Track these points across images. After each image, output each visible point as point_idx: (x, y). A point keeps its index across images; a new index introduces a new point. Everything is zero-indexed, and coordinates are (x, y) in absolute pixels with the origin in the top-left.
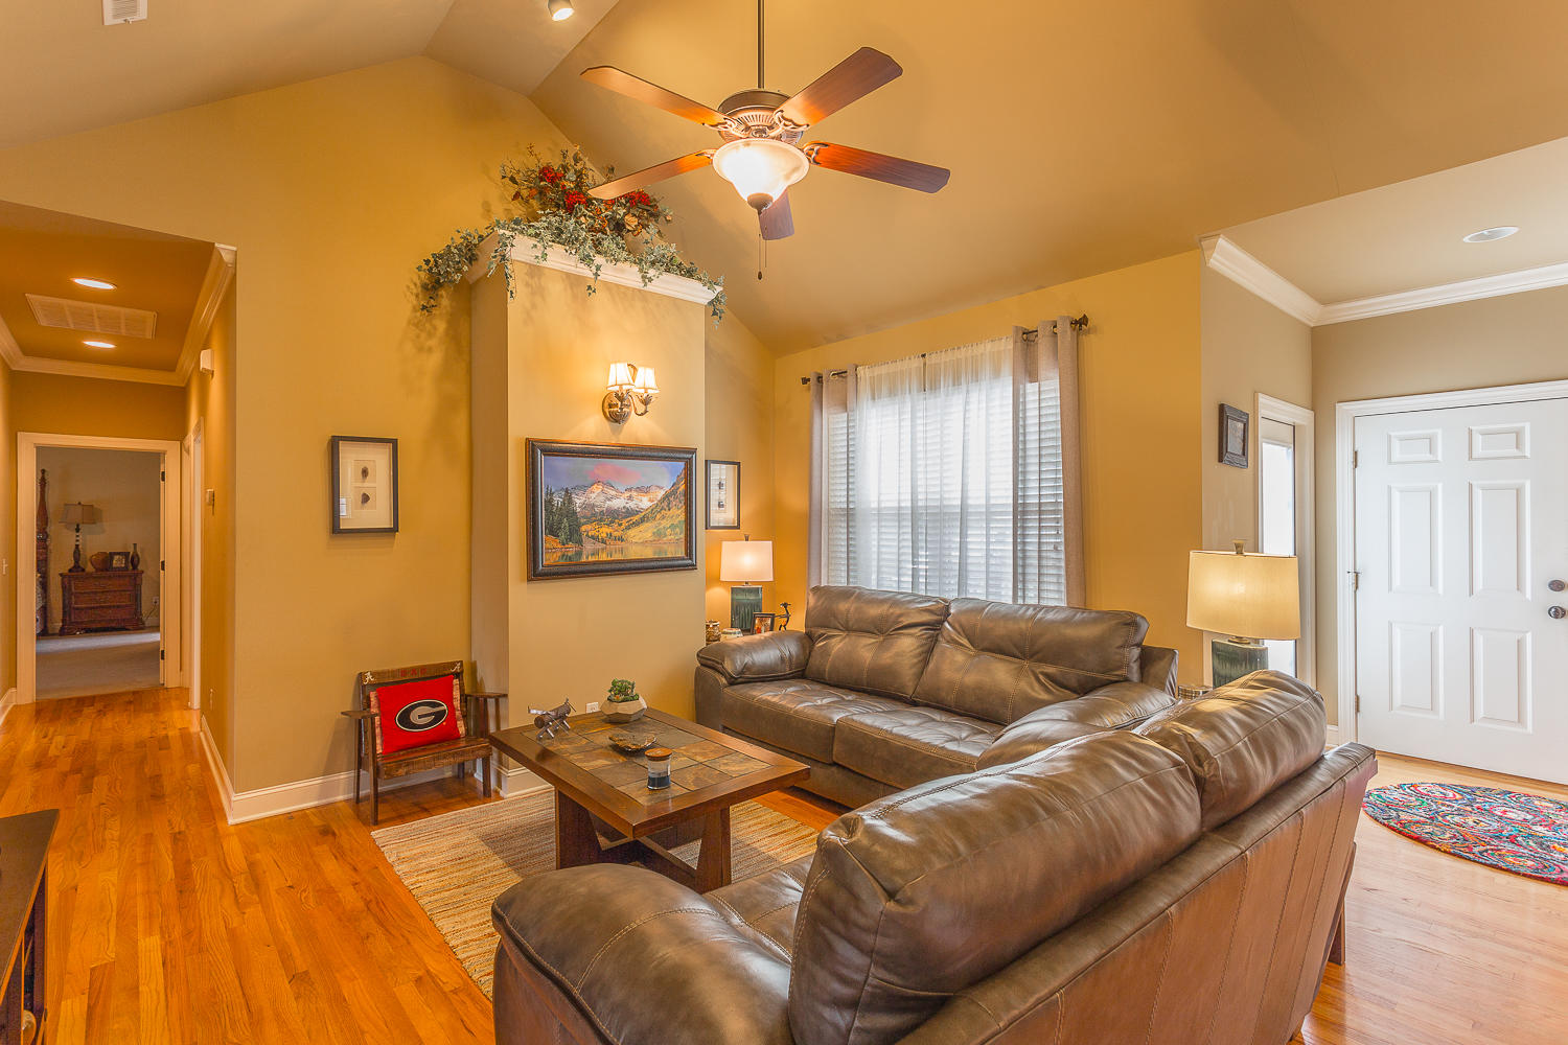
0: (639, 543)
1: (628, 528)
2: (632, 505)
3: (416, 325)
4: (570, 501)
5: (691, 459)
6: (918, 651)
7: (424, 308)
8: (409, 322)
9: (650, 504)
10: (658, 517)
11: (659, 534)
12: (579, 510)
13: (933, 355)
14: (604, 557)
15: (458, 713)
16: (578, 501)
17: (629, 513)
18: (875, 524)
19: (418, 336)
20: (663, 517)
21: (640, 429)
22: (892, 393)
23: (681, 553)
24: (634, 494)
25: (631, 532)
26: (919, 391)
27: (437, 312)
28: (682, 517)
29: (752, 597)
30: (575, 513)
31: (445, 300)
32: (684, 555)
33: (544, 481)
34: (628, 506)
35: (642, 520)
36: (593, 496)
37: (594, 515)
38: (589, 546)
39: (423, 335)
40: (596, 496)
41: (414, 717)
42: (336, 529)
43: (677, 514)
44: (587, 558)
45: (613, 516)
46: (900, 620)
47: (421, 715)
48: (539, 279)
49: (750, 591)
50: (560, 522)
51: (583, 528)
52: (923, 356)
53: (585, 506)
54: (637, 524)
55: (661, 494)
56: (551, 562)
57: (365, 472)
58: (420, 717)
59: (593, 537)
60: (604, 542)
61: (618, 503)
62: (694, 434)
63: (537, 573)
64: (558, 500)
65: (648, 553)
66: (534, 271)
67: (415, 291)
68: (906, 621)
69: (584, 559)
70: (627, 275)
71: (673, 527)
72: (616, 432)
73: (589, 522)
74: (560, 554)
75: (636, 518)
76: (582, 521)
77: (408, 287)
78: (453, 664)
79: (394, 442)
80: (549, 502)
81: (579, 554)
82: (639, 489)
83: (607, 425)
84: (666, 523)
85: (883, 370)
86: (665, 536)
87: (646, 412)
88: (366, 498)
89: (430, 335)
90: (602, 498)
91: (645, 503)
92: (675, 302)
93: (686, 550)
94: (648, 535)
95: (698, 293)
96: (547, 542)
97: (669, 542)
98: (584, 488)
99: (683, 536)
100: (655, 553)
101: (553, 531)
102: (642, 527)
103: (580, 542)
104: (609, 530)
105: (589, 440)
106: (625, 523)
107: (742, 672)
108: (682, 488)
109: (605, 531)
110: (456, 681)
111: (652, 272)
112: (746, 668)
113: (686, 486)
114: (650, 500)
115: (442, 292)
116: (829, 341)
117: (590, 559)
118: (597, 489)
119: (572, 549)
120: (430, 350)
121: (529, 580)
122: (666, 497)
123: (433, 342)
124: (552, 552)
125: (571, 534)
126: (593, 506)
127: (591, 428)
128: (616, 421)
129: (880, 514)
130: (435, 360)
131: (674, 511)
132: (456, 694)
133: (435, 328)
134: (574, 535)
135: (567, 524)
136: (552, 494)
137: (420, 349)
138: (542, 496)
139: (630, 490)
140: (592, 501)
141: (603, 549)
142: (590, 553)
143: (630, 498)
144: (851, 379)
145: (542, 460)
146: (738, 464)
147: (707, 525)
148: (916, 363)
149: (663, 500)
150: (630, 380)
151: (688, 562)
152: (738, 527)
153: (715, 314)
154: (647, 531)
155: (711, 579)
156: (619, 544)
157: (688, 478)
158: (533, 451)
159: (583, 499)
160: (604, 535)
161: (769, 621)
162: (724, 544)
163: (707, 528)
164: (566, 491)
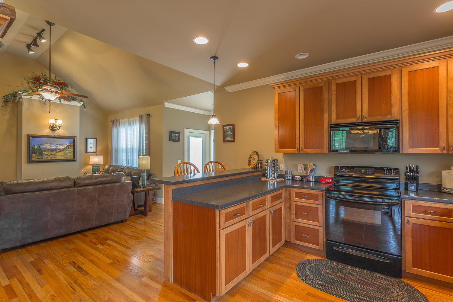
0: (60, 156)
1: (57, 153)
2: (58, 148)
3: (2, 110)
4: (40, 147)
5: (75, 138)
7: (3, 106)
10: (65, 150)
11: (65, 154)
13: (130, 118)
14: (49, 159)
16: (42, 147)
17: (57, 149)
18: (121, 151)
19: (2, 112)
20: (67, 150)
21: (60, 132)
22: (124, 125)
23: (72, 158)
24: (58, 146)
25: (58, 153)
26: (128, 125)
27: (8, 107)
28: (72, 150)
29: (97, 167)
30: (41, 149)
31: (10, 104)
33: (32, 143)
35: (61, 151)
37: (47, 150)
38: (45, 156)
39: (4, 112)
40: (47, 146)
43: (71, 150)
44: (45, 159)
45: (52, 150)
48: (31, 102)
50: (37, 151)
51: (43, 153)
53: (44, 148)
55: (66, 145)
56: (34, 159)
59: (46, 154)
60: (49, 155)
61: (54, 147)
62: (76, 133)
63: (30, 161)
64: (36, 147)
65: (63, 158)
66: (30, 100)
67: (1, 102)
69: (44, 159)
71: (69, 152)
72: (53, 133)
73: (45, 151)
74: (36, 158)
75: (59, 150)
76: (43, 151)
80: (34, 148)
81: (42, 158)
82: (60, 145)
83: (51, 131)
84: (67, 152)
85: (123, 120)
86: (67, 154)
87: (59, 129)
89: (6, 112)
90: (49, 146)
91: (62, 147)
94: (62, 154)
95: (77, 104)
96: (33, 155)
97: (69, 156)
98: (44, 144)
99: (72, 154)
100: (64, 158)
101: (34, 153)
102: (60, 153)
103: (43, 155)
104: (51, 153)
105: (45, 135)
106: (55, 152)
108: (72, 144)
109: (49, 153)
111: (62, 100)
113: (74, 144)
114: (63, 147)
115: (8, 103)
116: (116, 113)
119: (40, 157)
120: (6, 115)
121: (28, 163)
122: (68, 146)
124: (34, 157)
125: (40, 154)
126: (46, 148)
127: (47, 132)
128: (53, 131)
130: (7, 117)
131: (70, 149)
133: (7, 110)
135: (40, 152)
136: (34, 146)
137: (3, 115)
138: (32, 146)
139: (57, 145)
141: (49, 157)
142: (45, 158)
143: (57, 146)
144: (118, 122)
145: (32, 139)
146: (96, 139)
147: (86, 152)
148: (127, 120)
149: (67, 147)
150: (55, 123)
151: (74, 160)
152: (96, 152)
153: (85, 107)
154: (62, 153)
155: (87, 164)
156: (54, 156)
157: (74, 142)
158: (29, 137)
159: (44, 147)
160: (49, 154)
161: (99, 172)
162: (91, 156)
163: (86, 153)
164: (39, 145)
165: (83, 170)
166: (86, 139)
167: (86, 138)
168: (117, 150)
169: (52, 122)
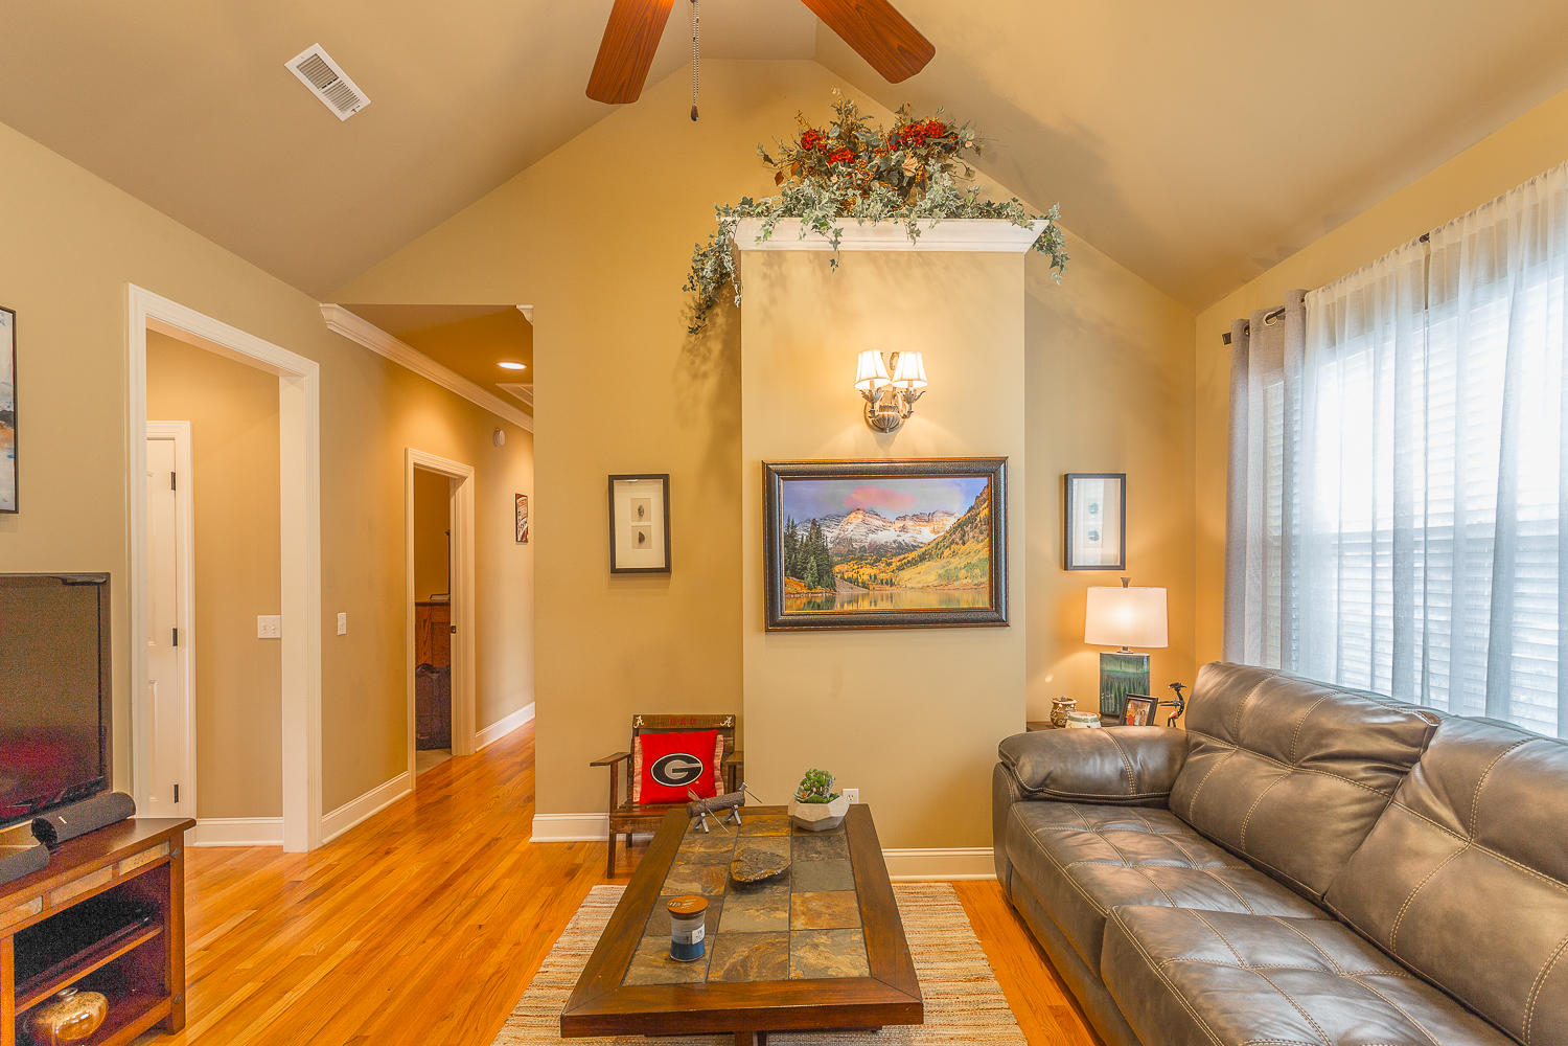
0: (917, 588)
1: (900, 568)
2: (906, 538)
3: (690, 351)
4: (819, 534)
5: (996, 472)
6: (1356, 808)
7: (693, 330)
8: (683, 348)
9: (934, 536)
10: (947, 552)
11: (948, 578)
12: (830, 546)
13: (1444, 233)
14: (865, 606)
15: (717, 773)
16: (830, 534)
17: (902, 549)
18: (1335, 561)
19: (693, 363)
20: (954, 554)
21: (920, 436)
22: (1365, 323)
23: (983, 601)
24: (909, 523)
25: (906, 574)
26: (1416, 310)
27: (712, 333)
28: (985, 554)
29: (1131, 670)
30: (825, 550)
32: (988, 606)
33: (785, 512)
34: (900, 539)
35: (922, 558)
36: (851, 527)
37: (851, 552)
38: (844, 591)
39: (698, 361)
40: (854, 529)
41: (668, 771)
42: (614, 570)
43: (979, 548)
44: (842, 606)
45: (879, 553)
46: (1324, 742)
47: (675, 768)
49: (1128, 660)
50: (806, 561)
51: (837, 569)
52: (1425, 238)
53: (839, 541)
54: (914, 563)
55: (950, 522)
57: (641, 511)
58: (674, 771)
59: (850, 580)
60: (865, 586)
61: (887, 536)
62: (1006, 437)
63: (774, 623)
64: (802, 534)
65: (931, 601)
66: (774, 257)
67: (690, 315)
68: (1338, 746)
69: (837, 608)
70: (891, 236)
71: (969, 566)
72: (880, 443)
73: (845, 559)
74: (805, 600)
75: (913, 554)
76: (836, 559)
77: (682, 312)
78: (724, 718)
79: (665, 478)
80: (791, 537)
81: (831, 601)
82: (917, 517)
83: (871, 436)
84: (956, 562)
85: (1348, 288)
86: (957, 579)
87: (910, 412)
88: (641, 538)
89: (705, 359)
90: (863, 530)
91: (926, 535)
92: (975, 259)
93: (991, 600)
94: (932, 578)
95: (1012, 238)
96: (788, 585)
97: (965, 587)
98: (838, 518)
99: (985, 579)
100: (941, 602)
101: (796, 572)
102: (922, 567)
103: (832, 586)
104: (873, 571)
105: (846, 458)
106: (896, 562)
107: (1043, 784)
108: (984, 512)
109: (866, 572)
110: (720, 737)
111: (923, 224)
112: (1049, 779)
113: (991, 511)
114: (934, 531)
115: (718, 310)
116: (1267, 264)
117: (847, 608)
118: (856, 519)
119: (821, 594)
120: (705, 375)
121: (768, 631)
122: (960, 526)
123: (708, 367)
124: (795, 599)
125: (820, 576)
126: (851, 540)
127: (851, 441)
128: (883, 430)
129: (1341, 545)
130: (711, 384)
131: (971, 545)
132: (719, 751)
133: (710, 350)
134: (824, 576)
135: (814, 564)
136: (794, 527)
137: (695, 377)
138: (782, 529)
139: (904, 518)
140: (849, 534)
141: (864, 596)
142: (846, 601)
143: (903, 529)
144: (1292, 318)
145: (781, 486)
146: (1123, 477)
147: (1066, 564)
148: (1409, 256)
149: (954, 529)
150: (883, 372)
151: (993, 616)
152: (1122, 567)
153: (1054, 264)
154: (928, 573)
155: (1070, 639)
156: (888, 590)
157: (995, 499)
158: (771, 475)
159: (836, 532)
160: (866, 577)
161: (1147, 709)
162: (1090, 589)
163: (1066, 569)
164: (814, 522)
165: (1049, 679)
166: (1066, 480)
167: (1066, 476)
168: (1285, 549)
169: (869, 368)
